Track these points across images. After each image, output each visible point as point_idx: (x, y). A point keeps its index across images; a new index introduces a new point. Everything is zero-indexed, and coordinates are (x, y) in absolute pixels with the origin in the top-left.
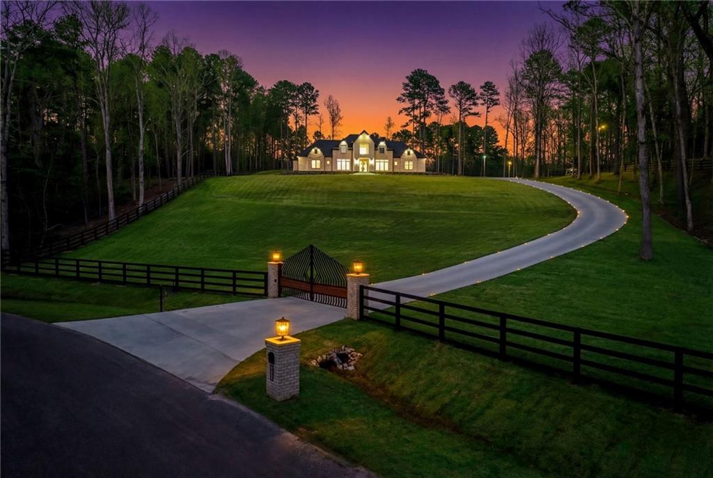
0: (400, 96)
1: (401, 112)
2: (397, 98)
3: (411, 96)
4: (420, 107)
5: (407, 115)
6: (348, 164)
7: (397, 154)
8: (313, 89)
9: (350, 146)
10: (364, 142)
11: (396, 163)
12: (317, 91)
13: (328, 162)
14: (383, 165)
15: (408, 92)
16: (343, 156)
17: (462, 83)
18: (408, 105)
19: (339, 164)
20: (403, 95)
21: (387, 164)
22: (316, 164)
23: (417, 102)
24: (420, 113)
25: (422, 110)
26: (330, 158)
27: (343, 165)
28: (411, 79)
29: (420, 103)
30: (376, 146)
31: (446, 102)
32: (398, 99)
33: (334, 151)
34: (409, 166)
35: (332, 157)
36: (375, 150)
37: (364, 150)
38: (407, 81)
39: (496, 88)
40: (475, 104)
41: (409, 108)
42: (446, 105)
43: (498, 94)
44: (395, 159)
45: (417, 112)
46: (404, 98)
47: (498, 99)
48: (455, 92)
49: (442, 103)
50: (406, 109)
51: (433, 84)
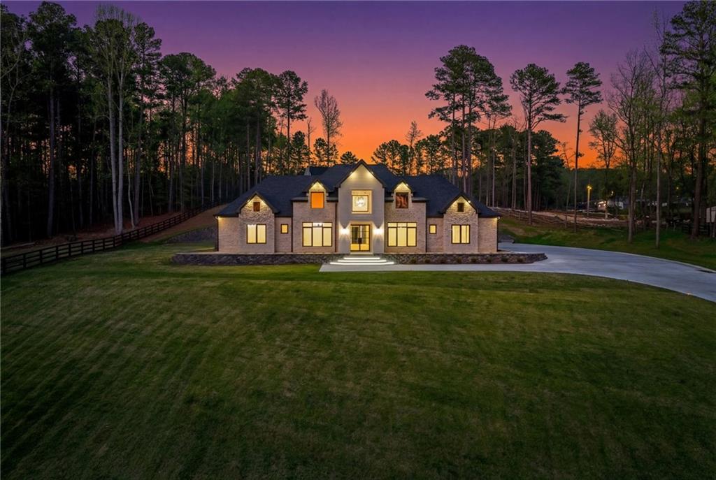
0: (432, 89)
1: (432, 115)
2: (427, 92)
3: (449, 90)
4: (463, 106)
5: (441, 119)
6: (328, 232)
7: (436, 211)
8: (298, 80)
9: (333, 194)
10: (361, 186)
11: (433, 230)
12: (305, 84)
13: (285, 229)
14: (404, 235)
15: (442, 82)
16: (317, 215)
17: (533, 66)
18: (443, 103)
19: (307, 232)
20: (437, 87)
21: (412, 232)
22: (257, 234)
23: (458, 98)
24: (464, 115)
25: (467, 110)
26: (288, 220)
27: (316, 235)
28: (448, 62)
29: (463, 100)
30: (388, 193)
31: (506, 98)
32: (430, 94)
33: (295, 205)
34: (460, 235)
35: (291, 216)
36: (386, 201)
37: (361, 204)
38: (441, 65)
39: (595, 73)
40: (555, 101)
41: (446, 108)
42: (504, 102)
43: (598, 83)
44: (431, 221)
45: (458, 115)
46: (438, 92)
47: (598, 93)
48: (521, 82)
49: (497, 100)
50: (439, 110)
51: (485, 70)
